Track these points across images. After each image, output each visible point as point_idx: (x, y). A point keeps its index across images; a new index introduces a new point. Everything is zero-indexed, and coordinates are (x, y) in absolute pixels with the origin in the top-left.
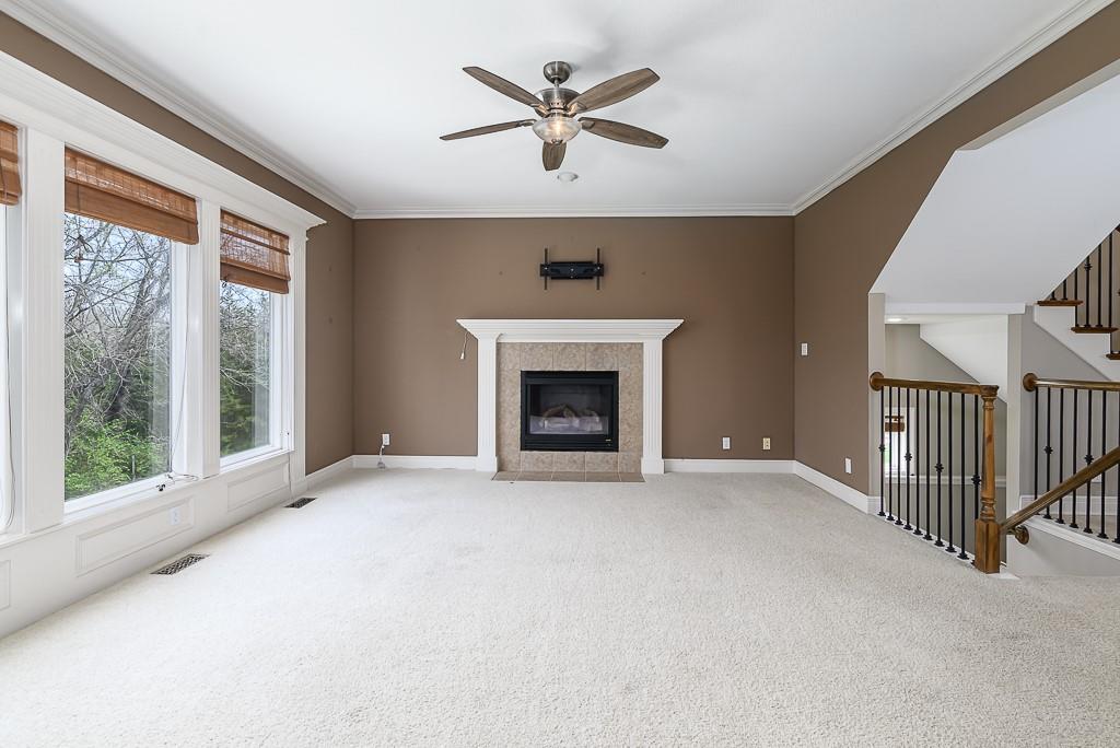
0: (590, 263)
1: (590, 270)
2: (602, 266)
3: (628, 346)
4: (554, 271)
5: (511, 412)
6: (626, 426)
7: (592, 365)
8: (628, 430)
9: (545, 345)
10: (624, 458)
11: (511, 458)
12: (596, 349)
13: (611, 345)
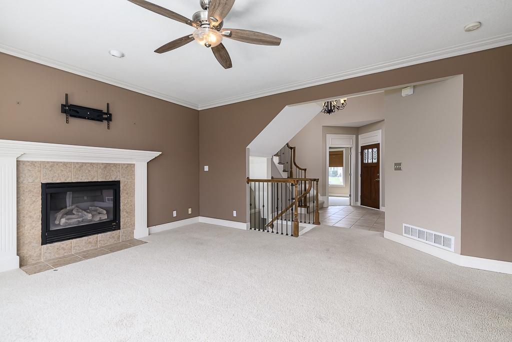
0: (101, 111)
1: (99, 116)
2: (111, 115)
3: (126, 165)
4: (72, 111)
5: (30, 217)
6: (125, 213)
7: (102, 178)
8: (126, 215)
9: (65, 164)
10: (124, 233)
11: (30, 253)
12: (105, 167)
13: (115, 165)
